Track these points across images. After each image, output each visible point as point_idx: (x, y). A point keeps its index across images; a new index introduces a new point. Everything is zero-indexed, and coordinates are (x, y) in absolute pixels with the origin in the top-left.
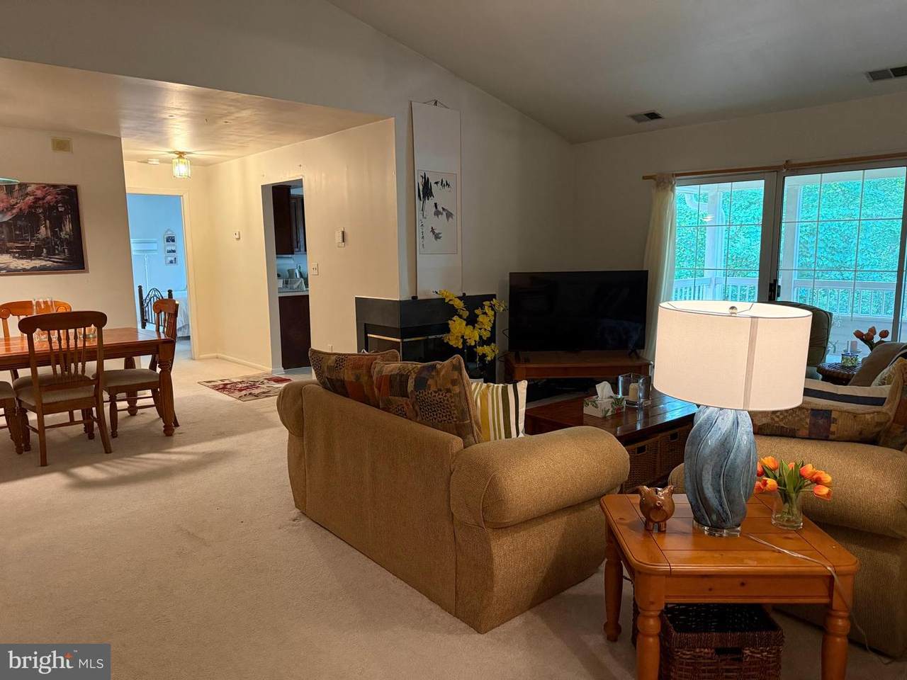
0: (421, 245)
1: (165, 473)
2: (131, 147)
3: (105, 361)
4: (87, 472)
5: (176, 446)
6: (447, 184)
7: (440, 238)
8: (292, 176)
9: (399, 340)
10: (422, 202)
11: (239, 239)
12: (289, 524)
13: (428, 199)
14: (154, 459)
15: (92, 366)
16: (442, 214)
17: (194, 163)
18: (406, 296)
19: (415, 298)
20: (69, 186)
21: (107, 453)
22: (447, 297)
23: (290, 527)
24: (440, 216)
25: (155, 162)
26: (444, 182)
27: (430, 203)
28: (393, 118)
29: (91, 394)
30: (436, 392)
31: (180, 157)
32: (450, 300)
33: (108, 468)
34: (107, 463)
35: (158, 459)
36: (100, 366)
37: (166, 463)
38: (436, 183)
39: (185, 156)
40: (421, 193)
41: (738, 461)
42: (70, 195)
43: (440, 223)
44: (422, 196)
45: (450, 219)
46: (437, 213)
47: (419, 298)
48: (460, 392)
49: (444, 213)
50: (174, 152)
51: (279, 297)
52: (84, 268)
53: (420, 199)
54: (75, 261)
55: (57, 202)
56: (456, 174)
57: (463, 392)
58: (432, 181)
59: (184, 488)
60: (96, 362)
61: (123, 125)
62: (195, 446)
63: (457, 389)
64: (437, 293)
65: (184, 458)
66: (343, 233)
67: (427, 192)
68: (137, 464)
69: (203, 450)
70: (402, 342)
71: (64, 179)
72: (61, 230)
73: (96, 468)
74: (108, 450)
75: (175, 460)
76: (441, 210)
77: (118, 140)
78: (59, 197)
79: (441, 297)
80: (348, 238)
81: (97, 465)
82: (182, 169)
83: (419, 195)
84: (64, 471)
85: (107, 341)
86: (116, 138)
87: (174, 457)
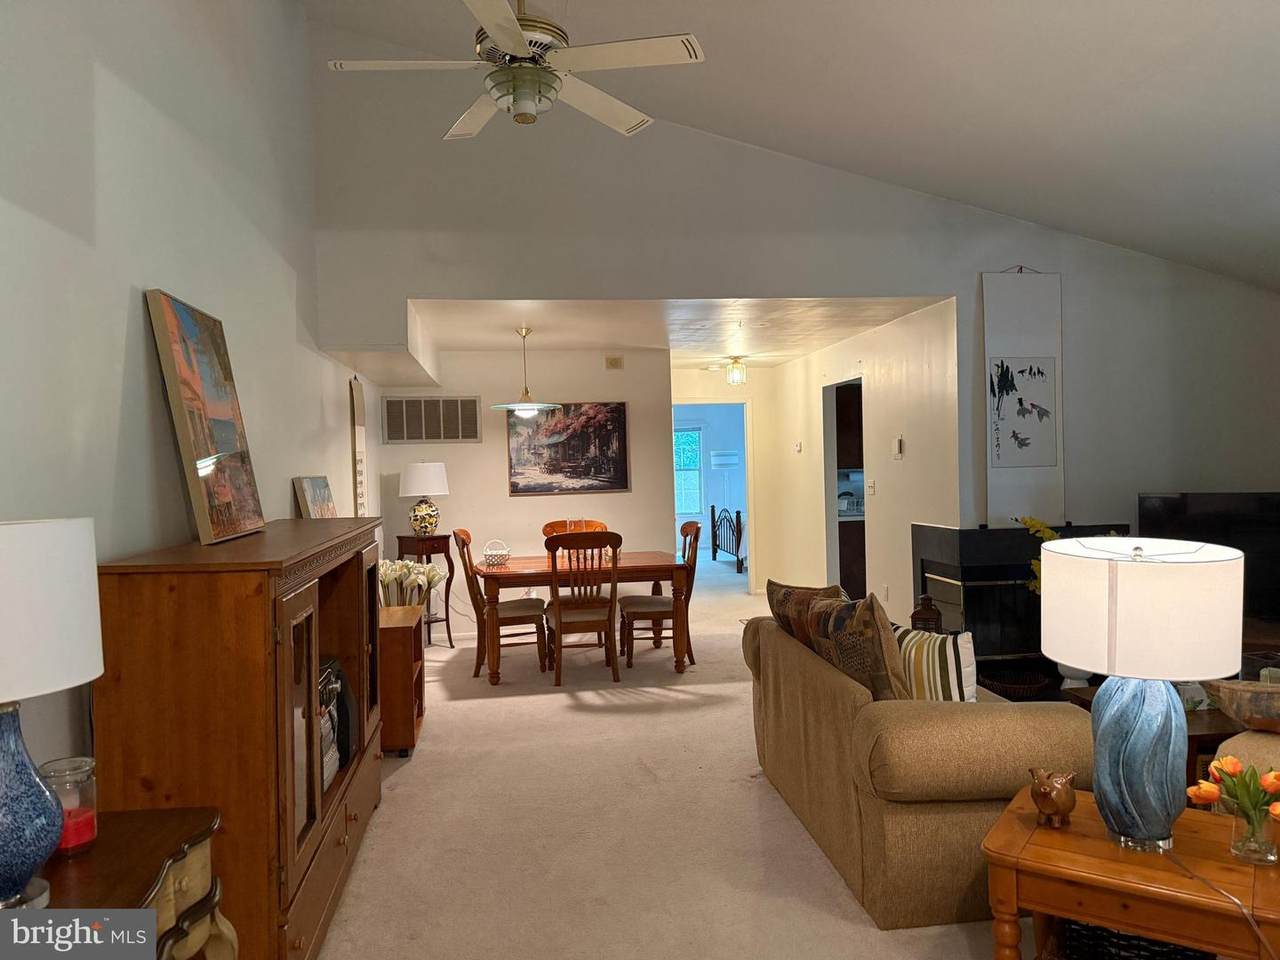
0: (995, 454)
1: (657, 708)
2: (681, 357)
3: (618, 584)
4: (589, 697)
5: (681, 684)
6: (1039, 372)
7: (1027, 445)
8: (852, 374)
9: (960, 583)
10: (996, 399)
11: (800, 451)
12: (744, 780)
13: (1008, 394)
14: (654, 693)
15: (606, 587)
16: (1030, 412)
17: (749, 365)
18: (972, 524)
19: (984, 527)
20: (619, 404)
21: (615, 681)
22: (1033, 526)
23: (744, 782)
24: (1027, 415)
25: (714, 368)
26: (1035, 370)
27: (1010, 401)
28: (955, 298)
29: (606, 618)
30: (850, 634)
31: (736, 361)
32: (1037, 531)
33: (609, 696)
34: (611, 690)
35: (658, 695)
36: (614, 590)
37: (664, 700)
38: (1022, 372)
39: (741, 361)
40: (996, 387)
41: (1139, 746)
42: (618, 412)
43: (1028, 426)
44: (997, 390)
45: (1045, 418)
46: (1023, 412)
47: (990, 527)
48: (873, 637)
49: (1035, 411)
50: (730, 357)
51: (840, 523)
52: (626, 487)
53: (995, 395)
54: (619, 480)
55: (607, 421)
56: (1054, 358)
57: (877, 637)
58: (1014, 370)
59: (667, 726)
60: (610, 584)
61: (671, 338)
62: (699, 686)
63: (869, 633)
64: (1017, 520)
65: (682, 696)
66: (901, 441)
67: (1005, 382)
68: (636, 696)
69: (703, 692)
70: (964, 586)
71: (613, 397)
72: (608, 449)
73: (600, 694)
74: (616, 679)
75: (672, 698)
76: (1030, 407)
77: (665, 353)
78: (609, 415)
79: (1022, 526)
80: (906, 446)
81: (601, 692)
82: (737, 375)
83: (993, 390)
84: (571, 694)
85: (623, 563)
86: (664, 350)
87: (673, 694)
